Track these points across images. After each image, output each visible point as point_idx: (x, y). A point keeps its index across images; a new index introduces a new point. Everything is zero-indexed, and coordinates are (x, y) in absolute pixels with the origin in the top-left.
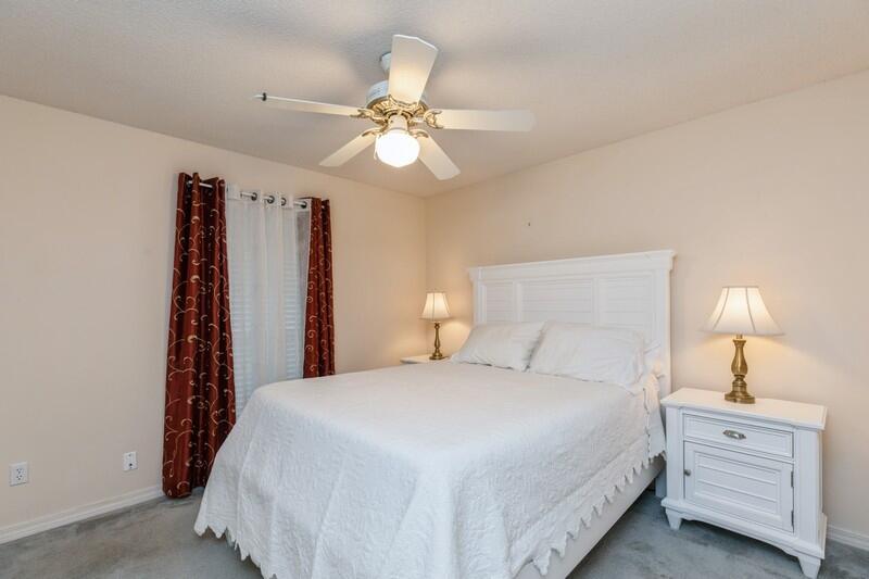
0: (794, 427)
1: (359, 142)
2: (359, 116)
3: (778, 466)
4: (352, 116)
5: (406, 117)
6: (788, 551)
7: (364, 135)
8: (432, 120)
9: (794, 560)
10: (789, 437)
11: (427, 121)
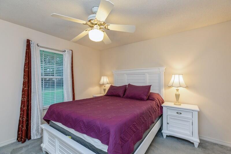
0: (193, 110)
1: (84, 33)
2: (86, 24)
3: (189, 120)
4: (83, 24)
5: (99, 26)
6: (192, 141)
7: (86, 31)
8: (107, 27)
9: (193, 143)
10: (192, 113)
11: (105, 27)
